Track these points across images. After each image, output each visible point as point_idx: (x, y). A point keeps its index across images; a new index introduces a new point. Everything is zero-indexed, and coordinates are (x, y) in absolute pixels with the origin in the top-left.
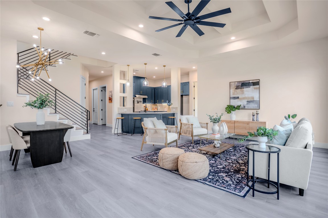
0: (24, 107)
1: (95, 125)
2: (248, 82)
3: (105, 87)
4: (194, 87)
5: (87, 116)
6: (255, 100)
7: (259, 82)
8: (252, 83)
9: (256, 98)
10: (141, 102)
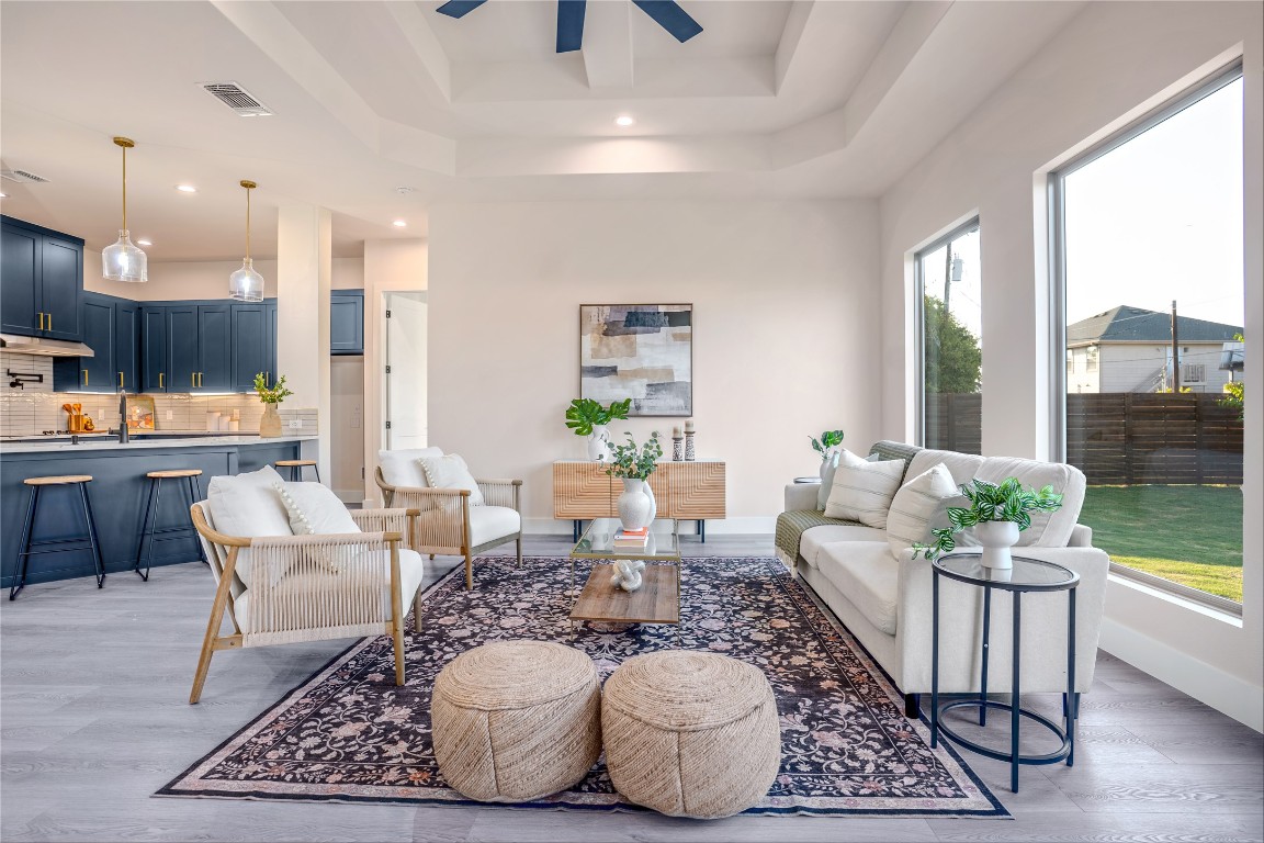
2: (650, 310)
4: (388, 314)
6: (676, 380)
7: (689, 313)
8: (666, 314)
9: (681, 376)
10: (37, 378)
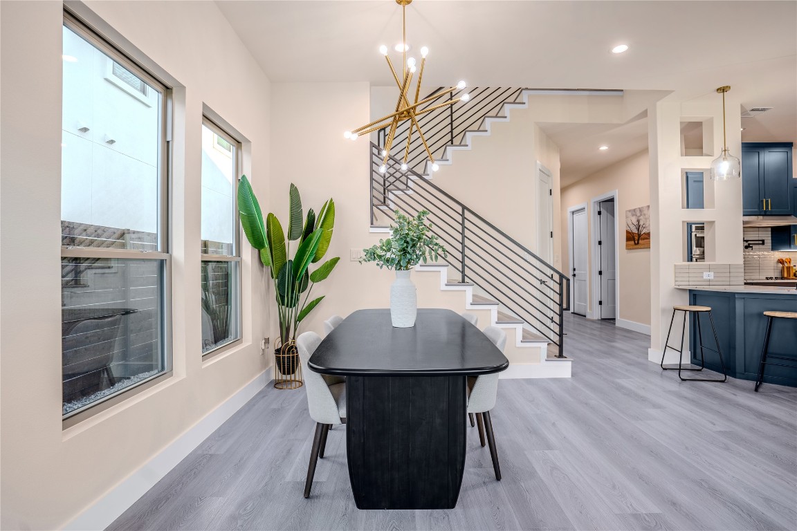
0: (363, 262)
1: (577, 319)
3: (612, 200)
5: (561, 295)
10: (761, 242)
